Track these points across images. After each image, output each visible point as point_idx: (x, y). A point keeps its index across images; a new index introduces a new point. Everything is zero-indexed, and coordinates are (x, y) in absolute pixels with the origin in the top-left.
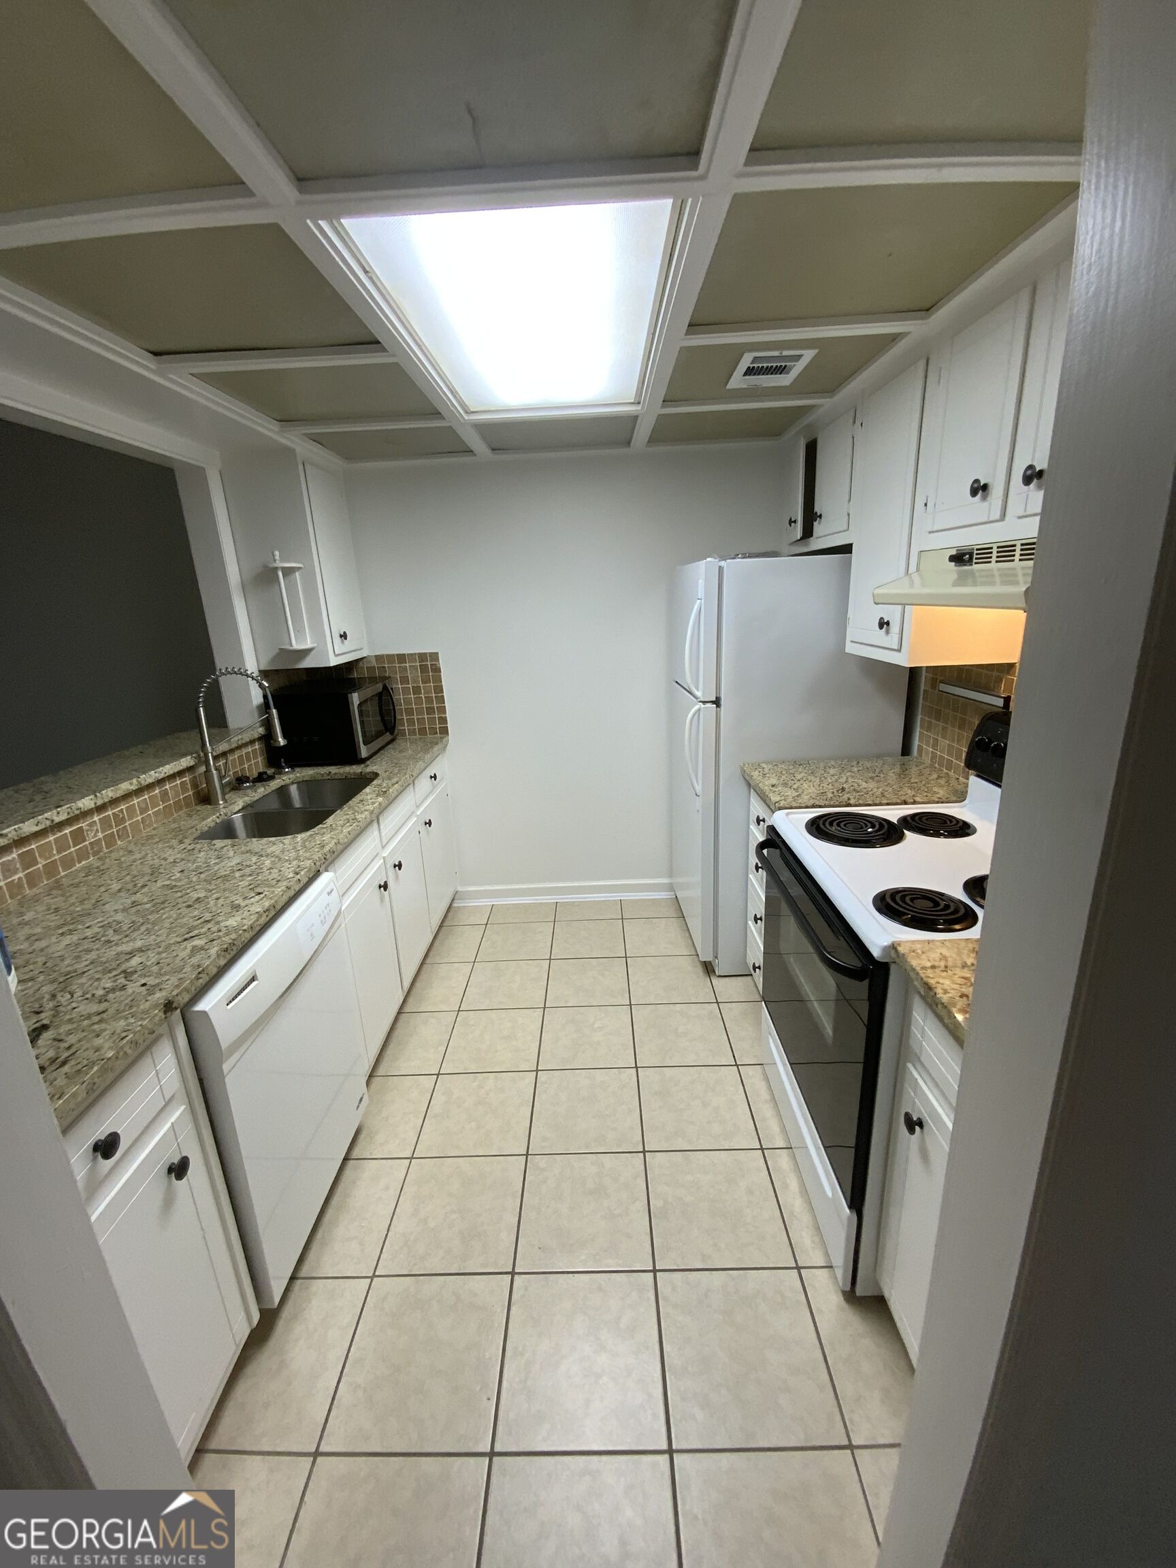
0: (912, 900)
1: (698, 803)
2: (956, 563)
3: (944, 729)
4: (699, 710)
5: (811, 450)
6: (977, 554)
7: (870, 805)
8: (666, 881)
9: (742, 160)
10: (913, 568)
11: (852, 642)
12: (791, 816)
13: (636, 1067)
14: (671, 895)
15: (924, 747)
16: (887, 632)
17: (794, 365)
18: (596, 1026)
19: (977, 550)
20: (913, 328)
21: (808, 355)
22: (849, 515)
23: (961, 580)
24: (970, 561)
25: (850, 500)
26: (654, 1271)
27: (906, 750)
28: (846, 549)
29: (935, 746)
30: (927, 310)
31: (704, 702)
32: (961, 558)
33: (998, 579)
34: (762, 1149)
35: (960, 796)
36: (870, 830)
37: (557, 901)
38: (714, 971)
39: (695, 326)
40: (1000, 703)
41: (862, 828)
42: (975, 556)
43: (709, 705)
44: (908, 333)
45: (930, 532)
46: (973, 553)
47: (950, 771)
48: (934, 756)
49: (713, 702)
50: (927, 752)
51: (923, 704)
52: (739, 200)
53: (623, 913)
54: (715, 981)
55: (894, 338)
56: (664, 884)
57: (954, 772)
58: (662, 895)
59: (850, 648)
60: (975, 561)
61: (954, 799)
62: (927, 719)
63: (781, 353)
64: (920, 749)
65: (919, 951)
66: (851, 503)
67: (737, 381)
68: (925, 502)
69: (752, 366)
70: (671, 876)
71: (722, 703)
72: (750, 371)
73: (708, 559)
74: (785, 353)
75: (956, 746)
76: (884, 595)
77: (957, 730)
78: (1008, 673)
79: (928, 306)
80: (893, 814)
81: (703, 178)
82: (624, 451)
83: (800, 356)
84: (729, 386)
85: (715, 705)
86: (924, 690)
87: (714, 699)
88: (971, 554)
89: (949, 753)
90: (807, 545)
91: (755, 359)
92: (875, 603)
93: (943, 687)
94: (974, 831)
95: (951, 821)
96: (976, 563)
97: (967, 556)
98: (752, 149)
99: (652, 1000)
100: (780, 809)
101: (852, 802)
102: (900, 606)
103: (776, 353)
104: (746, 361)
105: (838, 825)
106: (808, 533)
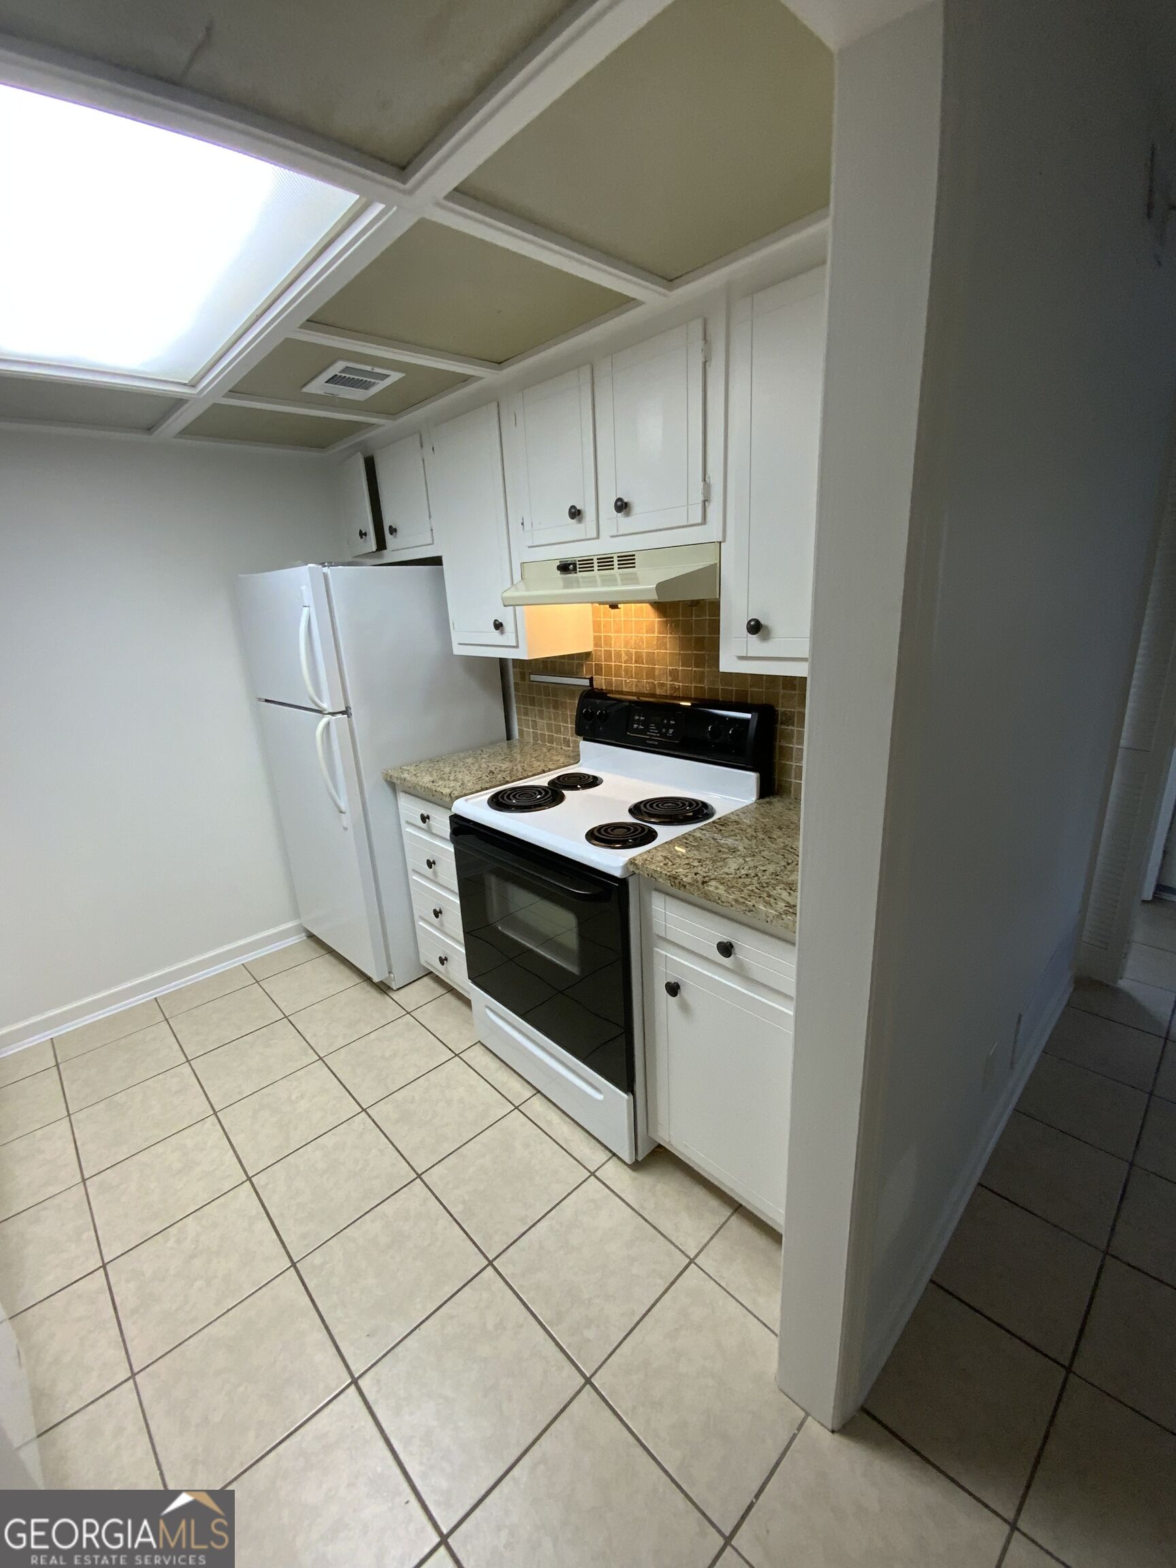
0: (612, 830)
1: (346, 820)
2: (561, 571)
3: (541, 712)
4: (328, 724)
5: (370, 467)
6: (579, 564)
7: (521, 779)
8: (290, 925)
9: (445, 193)
10: (517, 577)
11: (460, 644)
12: (470, 801)
13: (364, 1110)
14: (302, 938)
15: (525, 729)
16: (502, 633)
17: (374, 383)
18: (293, 1097)
19: (579, 561)
20: (487, 376)
21: (395, 376)
22: (432, 530)
23: (567, 585)
24: (575, 569)
25: (430, 517)
26: (491, 1263)
27: (509, 736)
28: (437, 561)
29: (535, 726)
30: (499, 363)
31: (333, 714)
32: (565, 568)
33: (619, 580)
34: (517, 1108)
35: (576, 759)
36: (539, 797)
37: (155, 996)
38: (390, 988)
39: (313, 322)
40: (587, 683)
41: (532, 796)
42: (578, 566)
43: (340, 716)
44: (482, 378)
45: (530, 547)
46: (576, 564)
47: (553, 744)
48: (535, 735)
49: (343, 713)
50: (528, 733)
51: (515, 695)
52: (422, 224)
53: (254, 976)
54: (395, 996)
55: (465, 379)
56: (292, 927)
57: (557, 744)
58: (293, 941)
59: (458, 650)
60: (578, 570)
61: (572, 762)
62: (522, 706)
63: (373, 369)
64: (521, 732)
65: (649, 859)
66: (432, 519)
67: (318, 386)
68: (522, 521)
69: (339, 374)
70: (297, 915)
71: (352, 711)
72: (333, 380)
73: (310, 565)
74: (377, 370)
75: (553, 723)
76: (513, 598)
77: (552, 710)
78: (586, 659)
79: (502, 360)
80: (543, 781)
81: (404, 192)
82: (143, 438)
83: (388, 376)
84: (306, 390)
85: (346, 716)
86: (515, 683)
87: (344, 709)
88: (575, 565)
89: (550, 729)
90: (381, 557)
91: (346, 370)
92: (505, 606)
93: (533, 677)
94: (602, 781)
95: (584, 777)
96: (580, 571)
97: (571, 566)
98: (456, 189)
99: (341, 1042)
100: (457, 798)
101: (508, 779)
102: (512, 607)
103: (369, 368)
104: (337, 368)
105: (514, 796)
106: (381, 545)
